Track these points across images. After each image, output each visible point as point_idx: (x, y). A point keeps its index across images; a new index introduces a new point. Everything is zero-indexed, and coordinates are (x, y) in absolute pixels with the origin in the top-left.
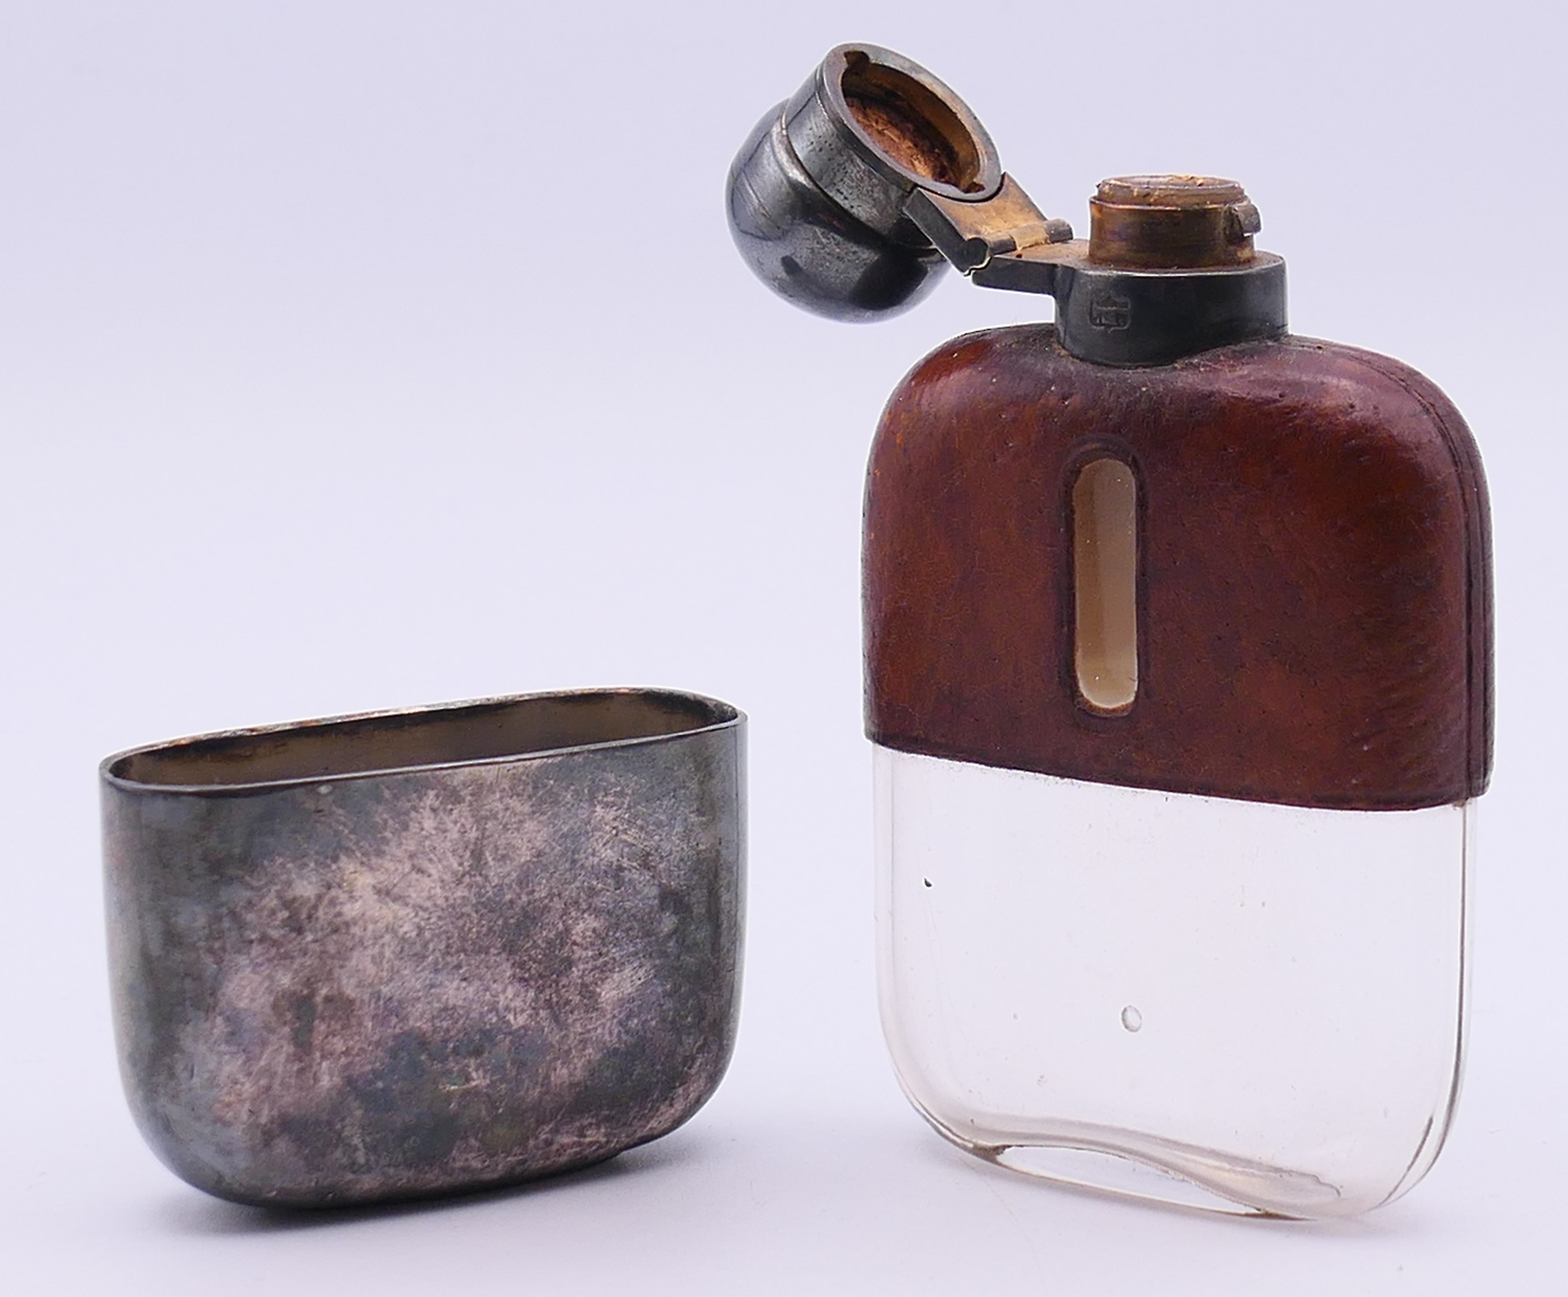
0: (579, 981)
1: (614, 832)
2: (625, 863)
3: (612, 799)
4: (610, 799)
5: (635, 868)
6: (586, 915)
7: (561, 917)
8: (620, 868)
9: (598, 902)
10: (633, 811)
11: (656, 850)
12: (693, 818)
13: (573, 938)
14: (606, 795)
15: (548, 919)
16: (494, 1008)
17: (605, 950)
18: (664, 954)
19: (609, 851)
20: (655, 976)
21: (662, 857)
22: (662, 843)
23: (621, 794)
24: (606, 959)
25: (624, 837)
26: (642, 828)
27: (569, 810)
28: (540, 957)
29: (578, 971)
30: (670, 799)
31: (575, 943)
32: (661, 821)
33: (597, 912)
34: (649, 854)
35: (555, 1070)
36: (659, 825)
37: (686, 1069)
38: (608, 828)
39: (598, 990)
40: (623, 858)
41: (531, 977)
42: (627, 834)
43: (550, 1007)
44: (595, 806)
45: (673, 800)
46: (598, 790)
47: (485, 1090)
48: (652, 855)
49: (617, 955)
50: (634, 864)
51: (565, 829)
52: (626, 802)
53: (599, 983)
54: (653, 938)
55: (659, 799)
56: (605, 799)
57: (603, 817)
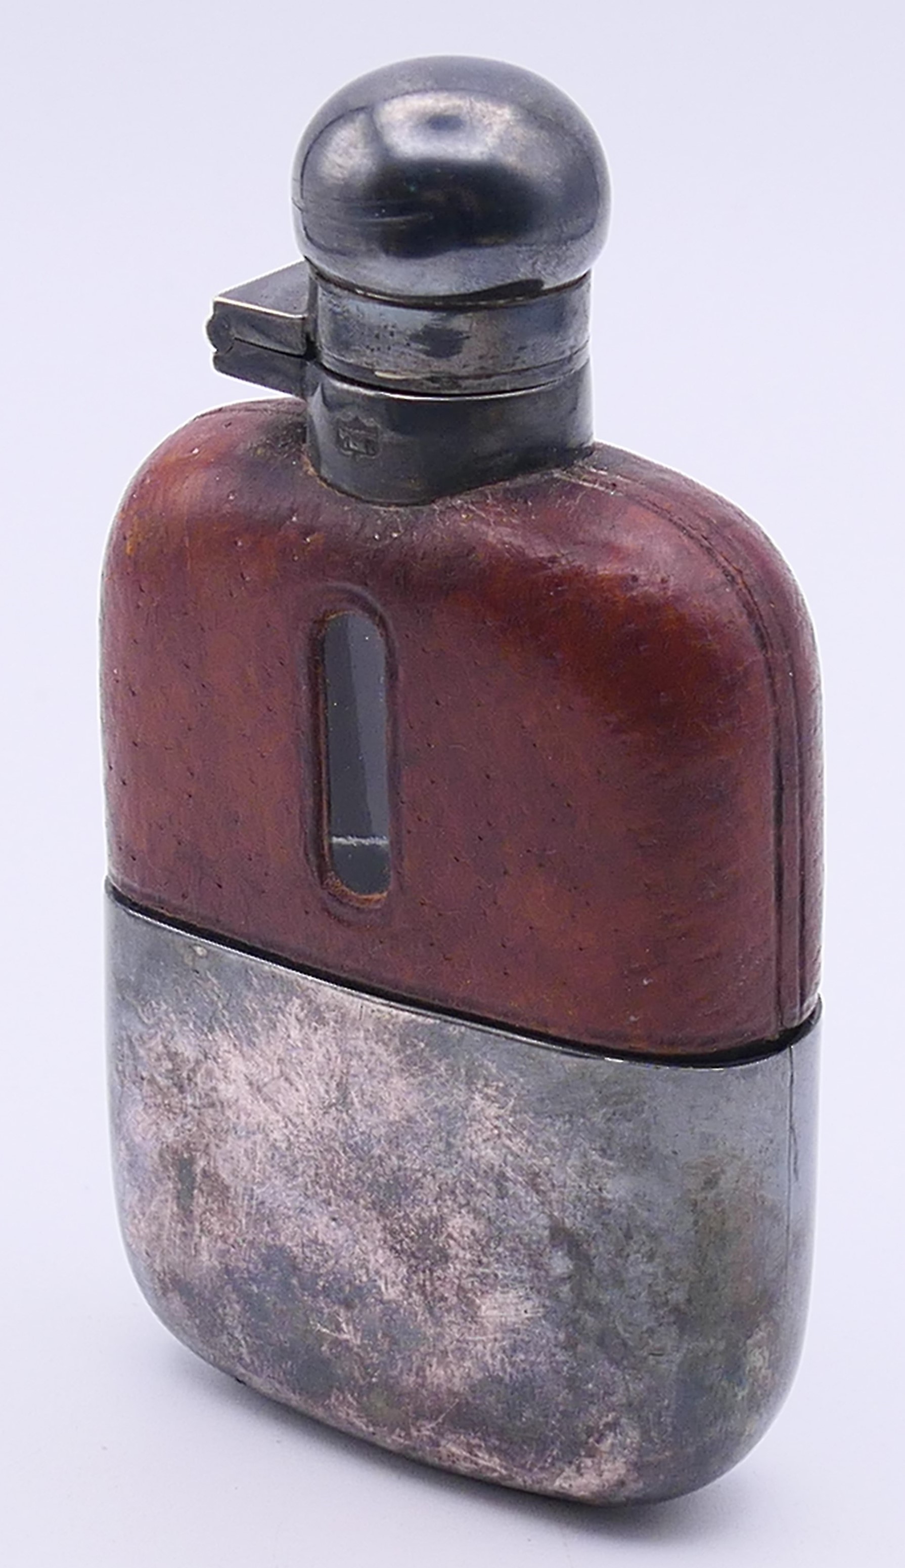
0: (456, 1281)
1: (496, 1132)
2: (510, 1174)
3: (495, 1094)
4: (489, 1091)
5: (521, 1183)
6: (463, 1211)
7: (436, 1201)
8: (502, 1175)
9: (477, 1201)
10: (518, 1116)
11: (547, 1174)
12: (595, 1156)
13: (450, 1229)
14: (486, 1085)
15: (419, 1194)
16: (364, 1265)
17: (485, 1260)
18: (556, 1297)
19: (489, 1150)
20: (544, 1317)
21: (553, 1185)
22: (553, 1169)
23: (505, 1092)
24: (487, 1271)
25: (508, 1142)
26: (529, 1142)
27: (443, 1084)
28: (413, 1233)
29: (455, 1269)
30: (565, 1123)
31: (450, 1236)
32: (553, 1144)
33: (477, 1213)
34: (537, 1175)
35: (431, 1366)
36: (550, 1146)
37: (591, 1440)
38: (488, 1124)
39: (478, 1301)
40: (506, 1165)
41: (403, 1250)
42: (511, 1140)
43: (424, 1293)
44: (473, 1092)
45: (568, 1126)
46: (477, 1076)
47: (356, 1349)
48: (540, 1177)
49: (499, 1273)
50: (520, 1179)
51: (439, 1104)
52: (511, 1104)
53: (479, 1294)
54: (543, 1273)
55: (550, 1117)
56: (486, 1090)
57: (482, 1109)
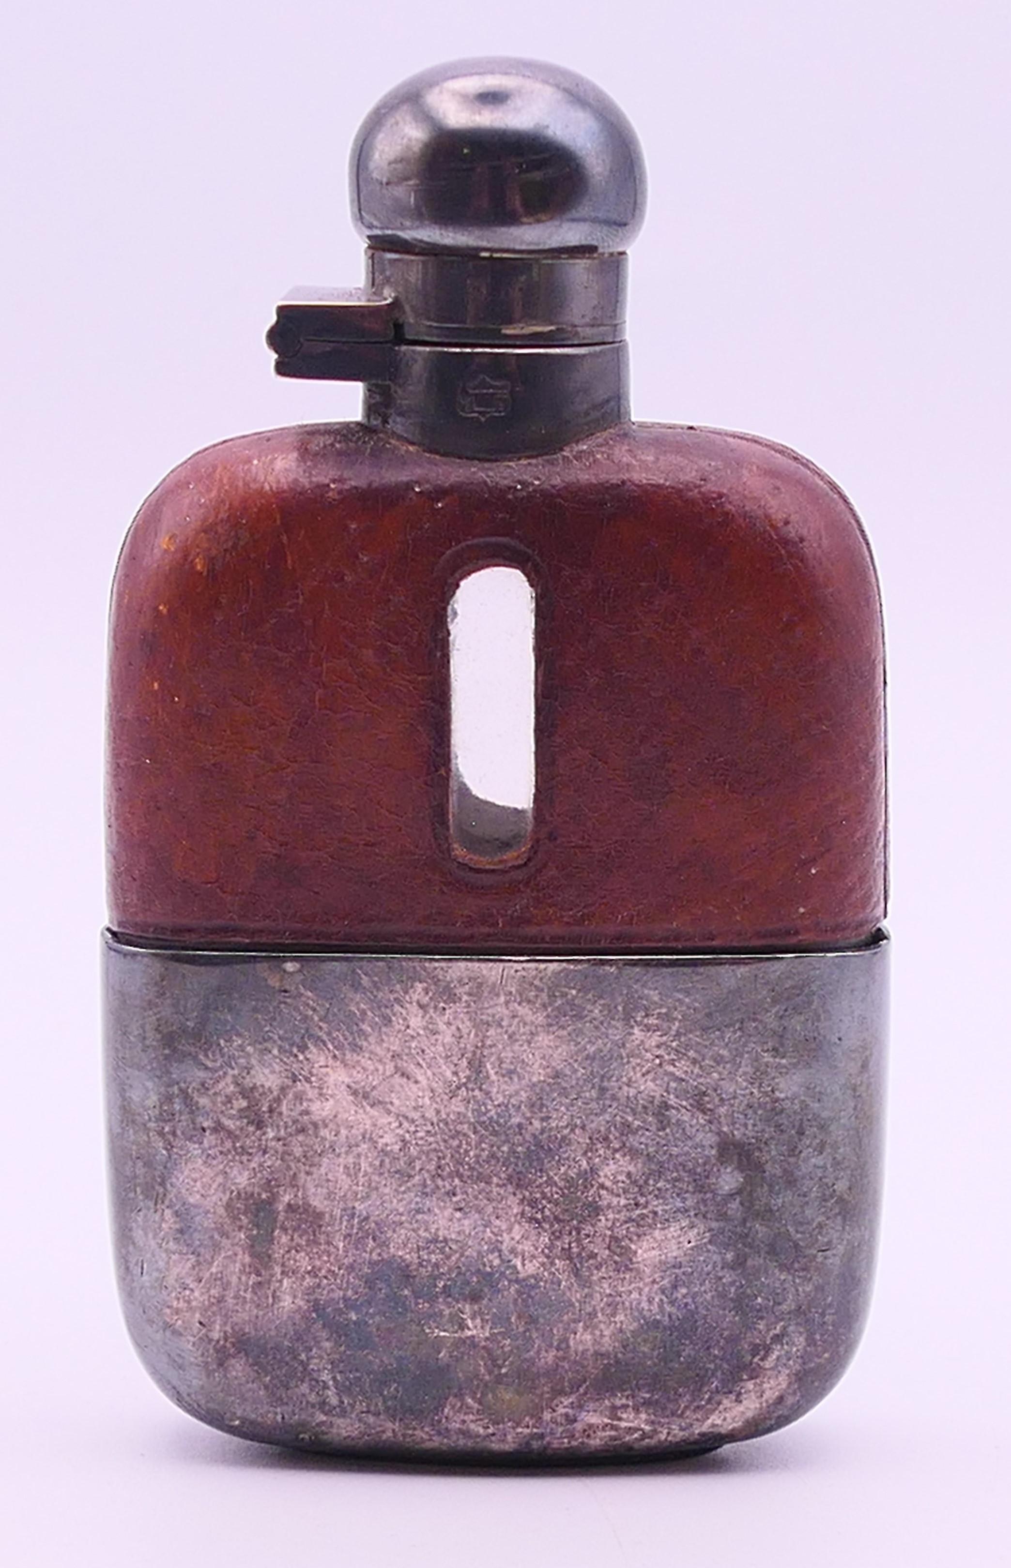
0: (609, 1233)
1: (657, 1061)
2: (672, 1100)
3: (656, 1022)
4: (652, 1021)
5: (685, 1108)
6: (617, 1156)
7: (585, 1153)
8: (666, 1106)
9: (633, 1141)
10: (683, 1039)
11: (716, 1090)
12: (767, 1058)
13: (601, 1180)
14: (647, 1016)
15: (567, 1152)
16: (496, 1248)
17: (642, 1200)
18: (722, 1216)
19: (649, 1083)
20: (710, 1242)
21: (722, 1100)
22: (722, 1082)
23: (668, 1017)
24: (645, 1211)
25: (671, 1069)
26: (694, 1062)
27: (596, 1028)
28: (556, 1196)
29: (607, 1220)
30: (735, 1032)
31: (602, 1186)
32: (722, 1057)
33: (634, 1153)
34: (704, 1094)
35: (575, 1334)
36: (719, 1060)
37: (755, 1360)
38: (649, 1056)
39: (633, 1247)
40: (669, 1093)
41: (544, 1218)
42: (675, 1066)
43: (570, 1258)
44: (632, 1027)
45: (739, 1033)
46: (636, 1009)
47: (483, 1343)
48: (708, 1095)
49: (659, 1209)
50: (684, 1103)
51: (591, 1049)
52: (674, 1028)
53: (635, 1238)
54: (709, 1195)
55: (719, 1030)
56: (646, 1021)
57: (642, 1041)
